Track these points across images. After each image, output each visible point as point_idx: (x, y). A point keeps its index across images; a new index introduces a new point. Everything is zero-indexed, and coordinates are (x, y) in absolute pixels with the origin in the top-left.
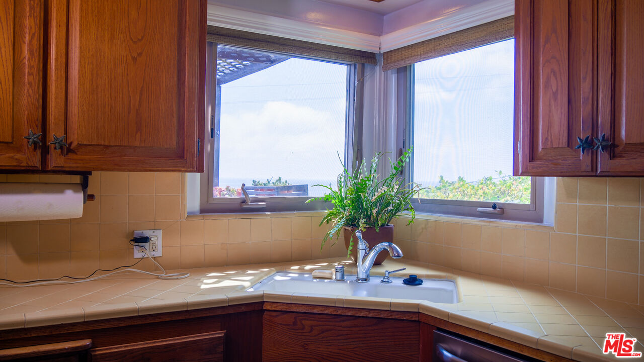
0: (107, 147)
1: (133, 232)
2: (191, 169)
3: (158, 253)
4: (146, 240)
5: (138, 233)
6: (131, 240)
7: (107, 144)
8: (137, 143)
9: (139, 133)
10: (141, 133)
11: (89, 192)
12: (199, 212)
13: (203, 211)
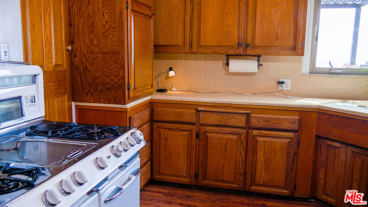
0: (265, 46)
1: (279, 80)
2: (298, 54)
3: (289, 89)
4: (283, 83)
5: (281, 80)
6: (278, 83)
7: (265, 45)
8: (276, 45)
9: (277, 41)
10: (278, 41)
11: (261, 63)
12: (309, 73)
13: (310, 73)
